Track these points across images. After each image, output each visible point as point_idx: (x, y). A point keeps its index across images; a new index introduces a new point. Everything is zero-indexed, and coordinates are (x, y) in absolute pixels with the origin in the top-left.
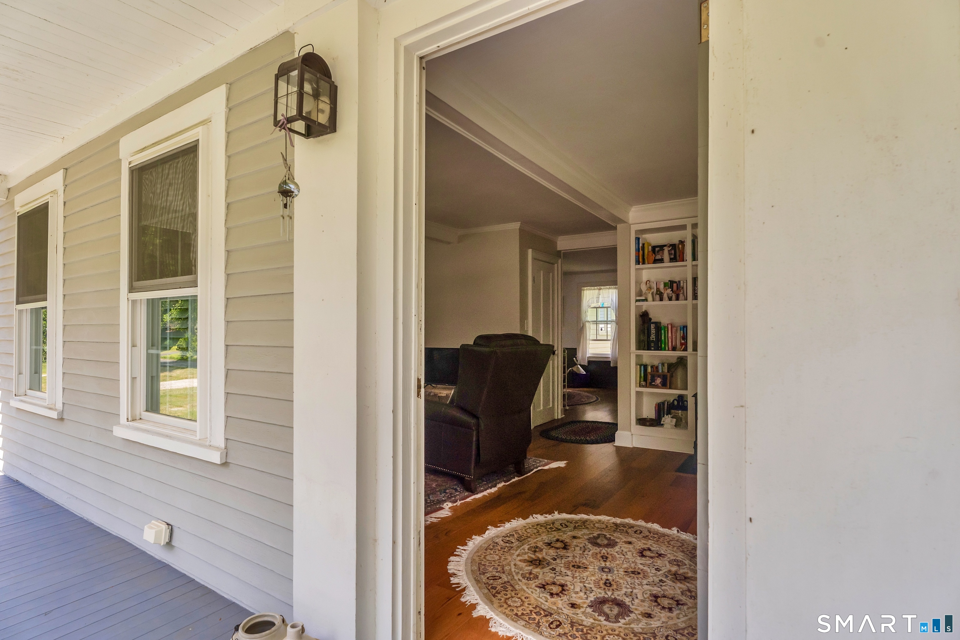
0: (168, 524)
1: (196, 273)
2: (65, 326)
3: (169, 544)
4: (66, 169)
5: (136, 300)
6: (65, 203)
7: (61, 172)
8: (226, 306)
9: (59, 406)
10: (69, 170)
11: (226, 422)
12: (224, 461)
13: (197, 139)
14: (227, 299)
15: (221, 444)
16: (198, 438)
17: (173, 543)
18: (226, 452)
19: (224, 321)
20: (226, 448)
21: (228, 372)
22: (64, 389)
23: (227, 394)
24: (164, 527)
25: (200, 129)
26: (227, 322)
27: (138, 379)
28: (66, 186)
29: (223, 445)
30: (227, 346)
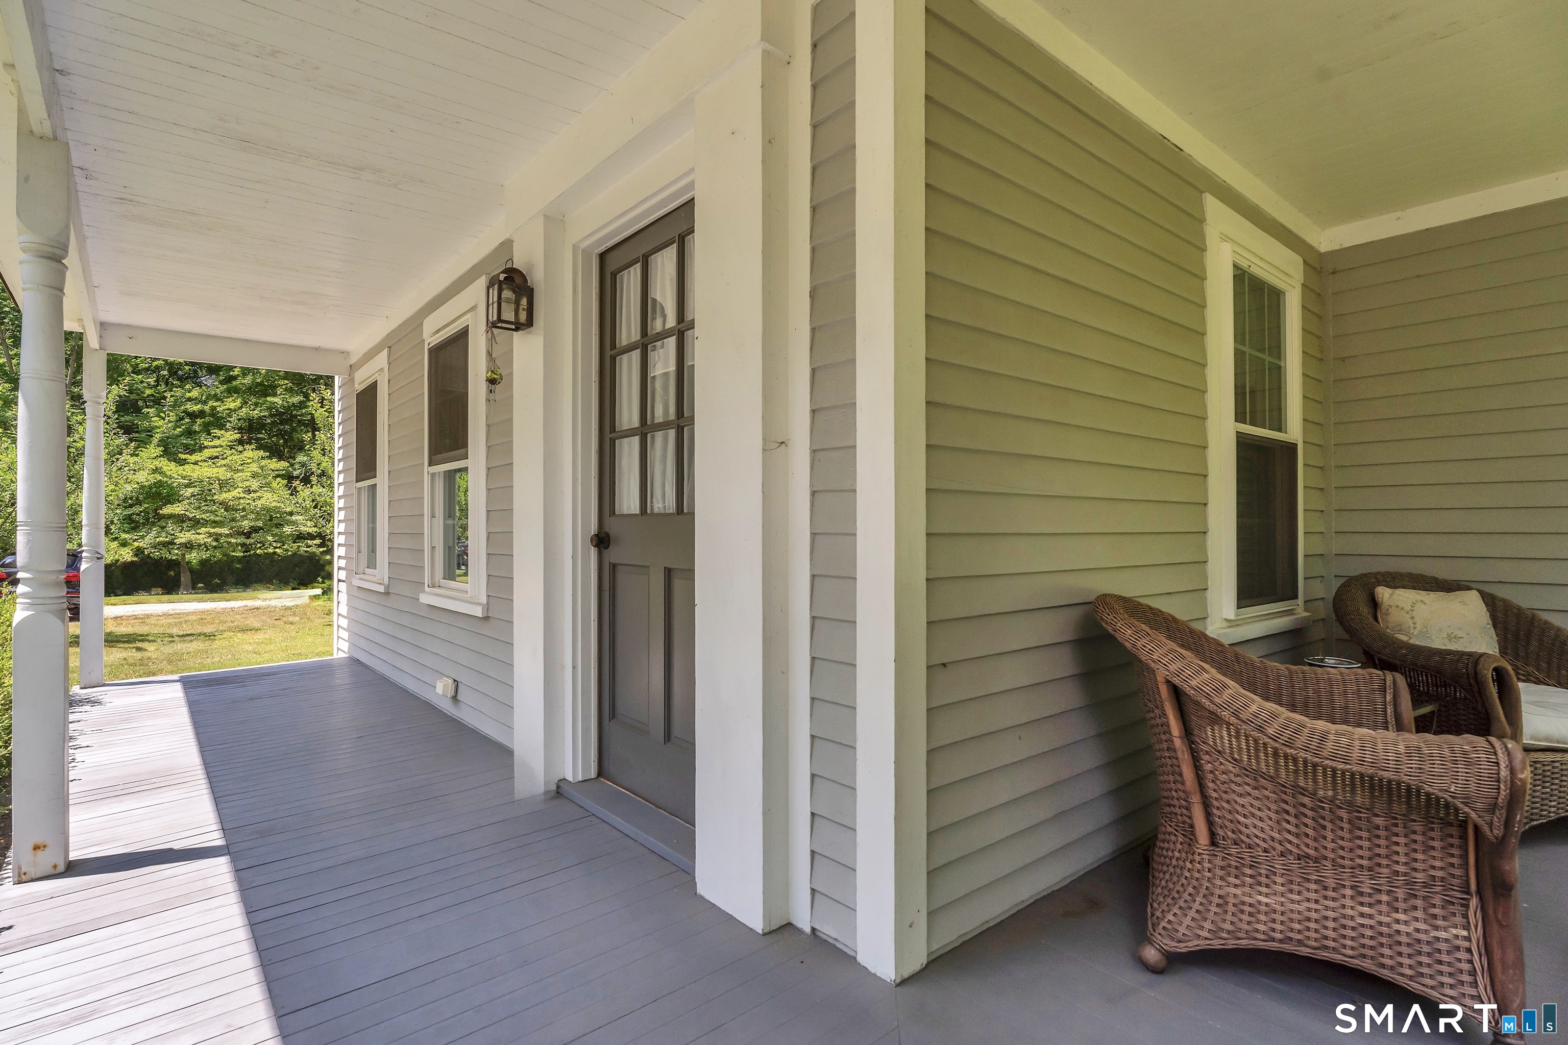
0: (455, 681)
1: (467, 446)
2: (390, 501)
3: (455, 698)
4: (390, 347)
5: (435, 473)
6: (389, 380)
7: (386, 350)
8: (487, 475)
9: (386, 581)
10: (392, 348)
11: (488, 580)
12: (485, 615)
13: (467, 324)
14: (488, 468)
15: (484, 600)
16: (469, 595)
17: (459, 698)
18: (487, 608)
19: (485, 489)
20: (488, 604)
21: (489, 534)
22: (389, 563)
23: (488, 554)
24: (450, 681)
25: (469, 316)
26: (488, 490)
27: (437, 549)
28: (389, 364)
29: (485, 602)
30: (488, 511)
